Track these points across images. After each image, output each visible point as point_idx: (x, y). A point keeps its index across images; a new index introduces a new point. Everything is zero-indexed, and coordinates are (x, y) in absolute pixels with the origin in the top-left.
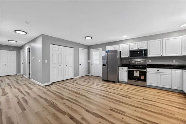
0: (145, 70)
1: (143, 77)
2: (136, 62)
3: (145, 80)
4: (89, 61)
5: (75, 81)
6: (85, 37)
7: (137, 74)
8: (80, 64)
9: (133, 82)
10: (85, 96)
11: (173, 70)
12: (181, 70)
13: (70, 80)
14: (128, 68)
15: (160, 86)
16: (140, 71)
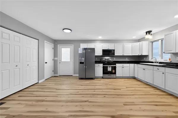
0: (115, 66)
1: (114, 71)
2: (106, 59)
3: (115, 73)
4: (56, 59)
5: (45, 86)
6: (63, 29)
7: (110, 69)
8: (46, 63)
9: (107, 76)
10: (86, 101)
11: (130, 64)
12: (133, 64)
13: (32, 86)
14: (103, 65)
15: (124, 76)
16: (112, 66)
